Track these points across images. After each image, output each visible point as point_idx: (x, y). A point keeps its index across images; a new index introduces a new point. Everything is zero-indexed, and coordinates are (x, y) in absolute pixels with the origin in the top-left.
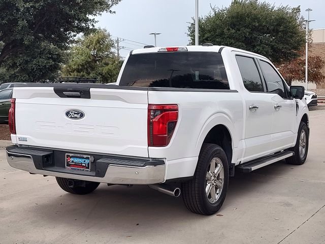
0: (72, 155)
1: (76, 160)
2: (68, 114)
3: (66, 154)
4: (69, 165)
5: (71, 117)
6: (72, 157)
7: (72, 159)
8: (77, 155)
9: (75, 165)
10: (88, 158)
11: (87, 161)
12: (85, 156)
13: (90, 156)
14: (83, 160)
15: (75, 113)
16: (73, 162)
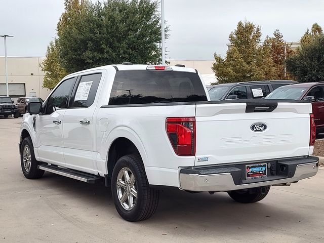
0: (252, 165)
1: (255, 170)
2: (253, 127)
3: (246, 166)
4: (248, 176)
5: (256, 130)
6: (252, 167)
7: (251, 170)
8: (255, 165)
9: (254, 174)
10: (265, 166)
11: (264, 168)
12: (262, 164)
13: (266, 164)
14: (260, 168)
15: (259, 126)
16: (252, 172)
